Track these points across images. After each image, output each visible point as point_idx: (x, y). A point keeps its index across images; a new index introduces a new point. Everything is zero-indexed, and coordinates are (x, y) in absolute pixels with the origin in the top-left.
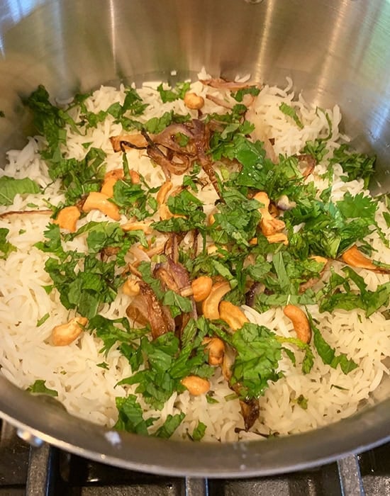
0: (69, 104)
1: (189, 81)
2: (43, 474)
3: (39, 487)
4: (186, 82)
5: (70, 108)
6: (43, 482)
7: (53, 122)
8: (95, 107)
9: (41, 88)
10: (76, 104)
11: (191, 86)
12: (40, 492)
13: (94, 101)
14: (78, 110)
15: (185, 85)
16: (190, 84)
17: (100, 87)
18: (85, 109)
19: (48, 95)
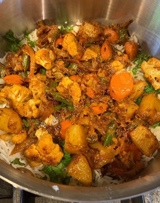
0: (22, 38)
1: (73, 26)
2: (19, 193)
3: (18, 199)
4: (71, 26)
5: (23, 39)
6: (19, 197)
7: (16, 45)
8: (33, 38)
9: (10, 31)
10: (25, 37)
11: (74, 28)
12: (19, 201)
13: (32, 36)
14: (26, 40)
15: (71, 27)
16: (73, 27)
17: (35, 29)
18: (29, 39)
19: (13, 34)
